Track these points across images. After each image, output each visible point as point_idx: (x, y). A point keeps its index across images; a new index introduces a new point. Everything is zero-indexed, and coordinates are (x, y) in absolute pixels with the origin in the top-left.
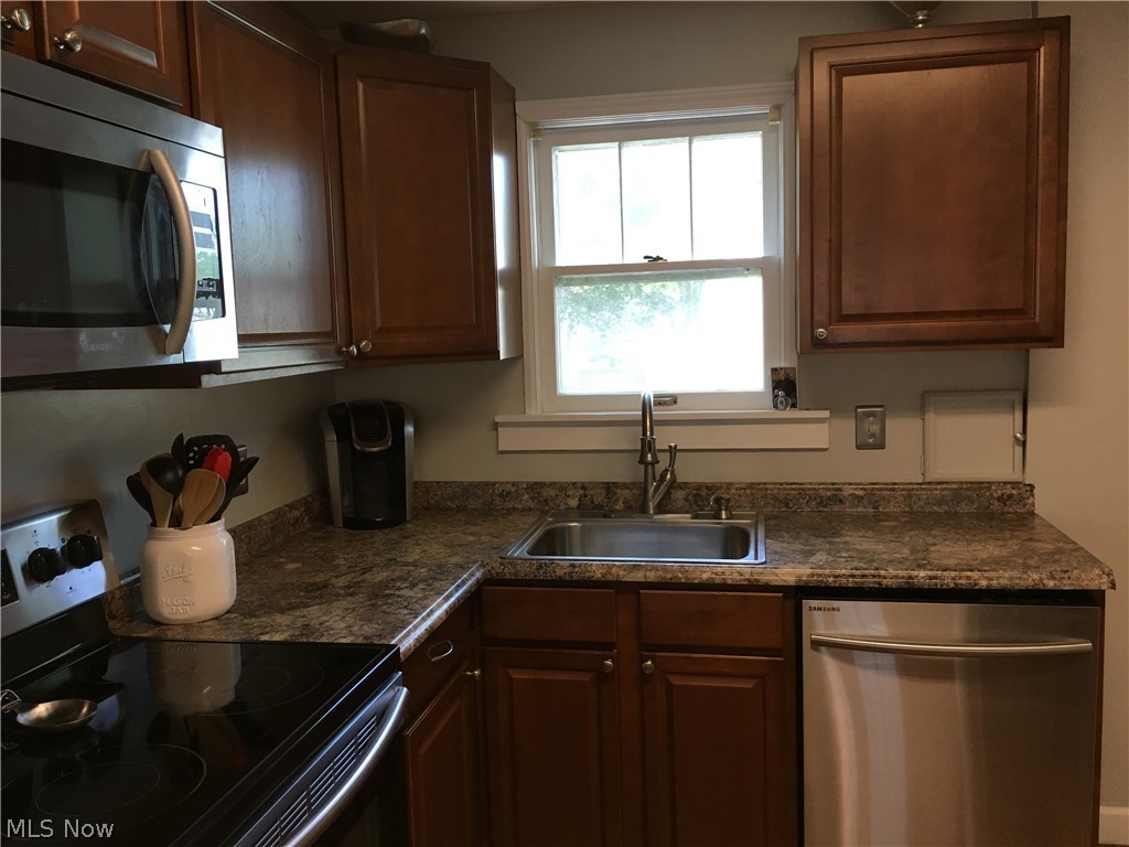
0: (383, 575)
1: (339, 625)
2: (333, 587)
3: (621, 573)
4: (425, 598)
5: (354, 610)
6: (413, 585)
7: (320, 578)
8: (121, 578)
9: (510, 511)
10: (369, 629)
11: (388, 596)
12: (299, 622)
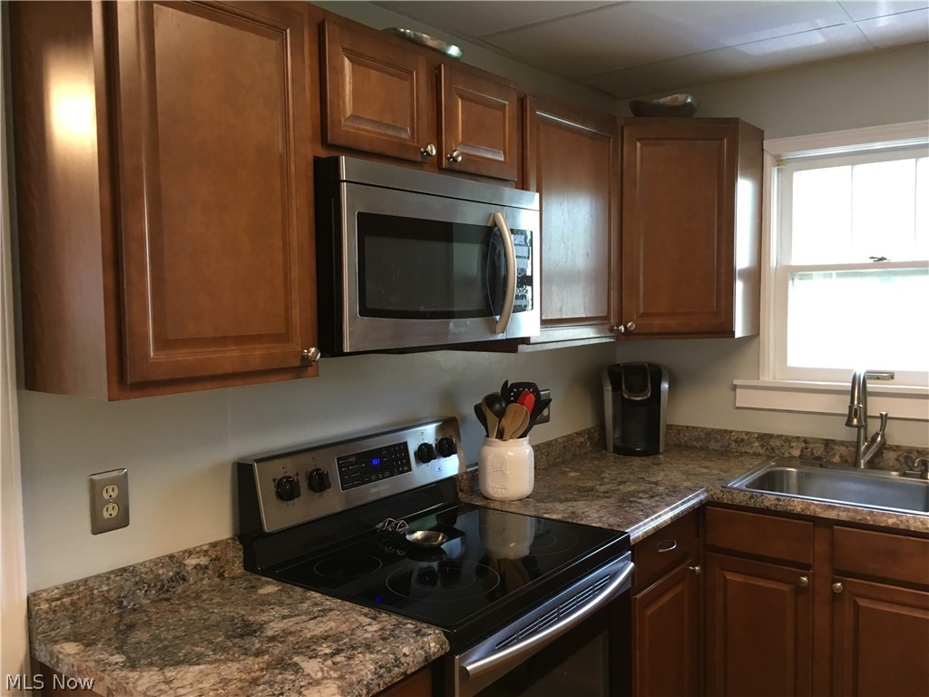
0: (633, 488)
1: (594, 515)
2: (597, 491)
3: (818, 510)
4: (657, 506)
5: (606, 507)
6: (652, 497)
7: (589, 484)
8: (468, 467)
9: (742, 454)
10: (612, 520)
11: (631, 502)
12: (571, 510)
